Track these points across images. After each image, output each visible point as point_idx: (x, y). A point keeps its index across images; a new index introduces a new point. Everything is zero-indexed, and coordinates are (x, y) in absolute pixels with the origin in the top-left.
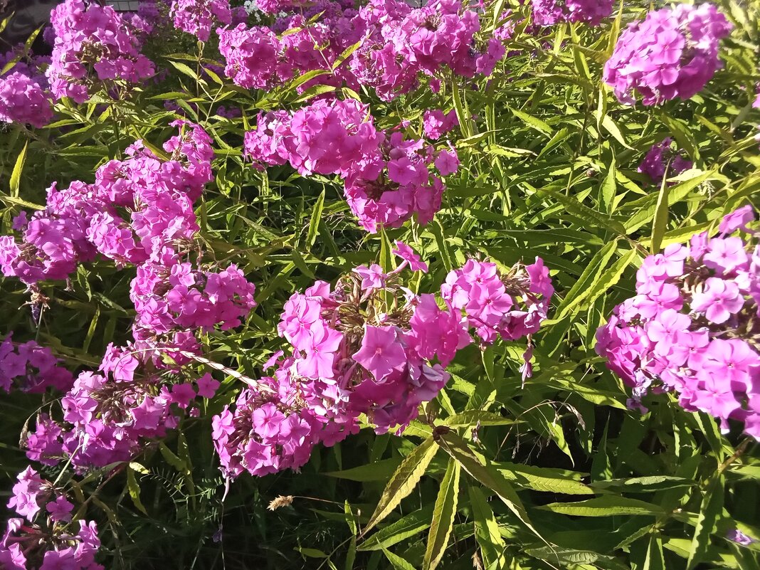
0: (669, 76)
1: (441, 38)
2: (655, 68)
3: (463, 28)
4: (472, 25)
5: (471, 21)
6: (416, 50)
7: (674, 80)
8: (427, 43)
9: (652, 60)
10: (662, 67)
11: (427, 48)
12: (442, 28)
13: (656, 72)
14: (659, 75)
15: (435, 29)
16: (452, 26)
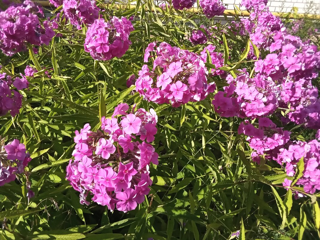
0: (106, 49)
1: (18, 27)
2: (99, 45)
3: (30, 22)
4: (35, 20)
5: (34, 19)
6: (5, 32)
7: (108, 50)
8: (11, 28)
9: (97, 42)
10: (101, 44)
11: (12, 31)
12: (18, 22)
13: (99, 47)
14: (101, 48)
15: (14, 22)
16: (23, 21)
